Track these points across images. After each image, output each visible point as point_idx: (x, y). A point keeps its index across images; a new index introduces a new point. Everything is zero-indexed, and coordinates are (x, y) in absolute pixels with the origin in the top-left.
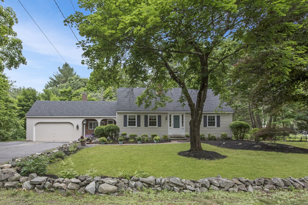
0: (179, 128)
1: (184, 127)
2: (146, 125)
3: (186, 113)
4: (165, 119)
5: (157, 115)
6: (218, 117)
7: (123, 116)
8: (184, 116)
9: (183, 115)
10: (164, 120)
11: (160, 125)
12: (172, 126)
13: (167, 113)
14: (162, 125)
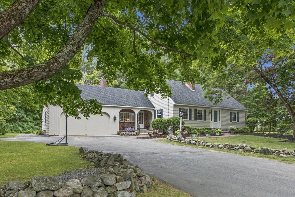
0: (217, 122)
1: (220, 121)
2: (195, 119)
3: (222, 109)
4: (208, 113)
5: (203, 109)
6: (238, 113)
7: (178, 109)
8: (221, 111)
9: (219, 110)
10: (208, 115)
11: (205, 119)
12: (213, 120)
13: (210, 108)
14: (206, 119)
